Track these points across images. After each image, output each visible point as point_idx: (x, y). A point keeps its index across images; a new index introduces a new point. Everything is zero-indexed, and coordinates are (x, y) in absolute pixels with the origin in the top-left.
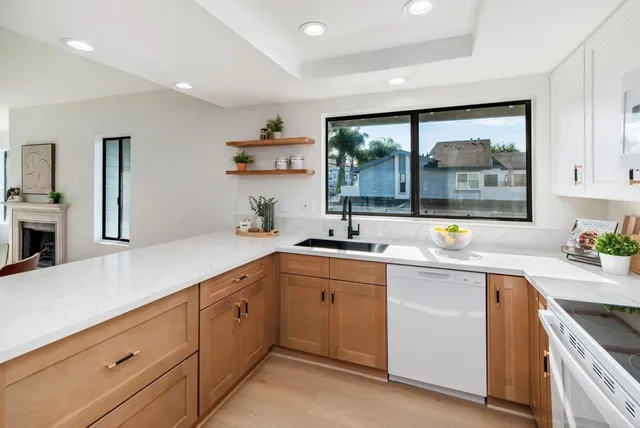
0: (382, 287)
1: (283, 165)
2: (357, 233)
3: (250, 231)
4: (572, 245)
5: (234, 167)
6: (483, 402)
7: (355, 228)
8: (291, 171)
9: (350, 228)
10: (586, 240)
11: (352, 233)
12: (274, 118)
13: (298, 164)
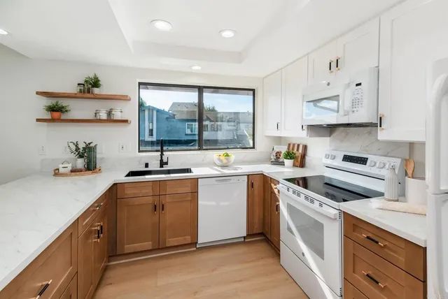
0: (195, 193)
1: (103, 116)
2: (167, 163)
3: (72, 171)
4: (273, 158)
5: (48, 116)
6: (243, 240)
7: (165, 160)
8: (110, 120)
9: (161, 160)
10: (278, 154)
11: (162, 164)
12: (92, 76)
13: (117, 115)
